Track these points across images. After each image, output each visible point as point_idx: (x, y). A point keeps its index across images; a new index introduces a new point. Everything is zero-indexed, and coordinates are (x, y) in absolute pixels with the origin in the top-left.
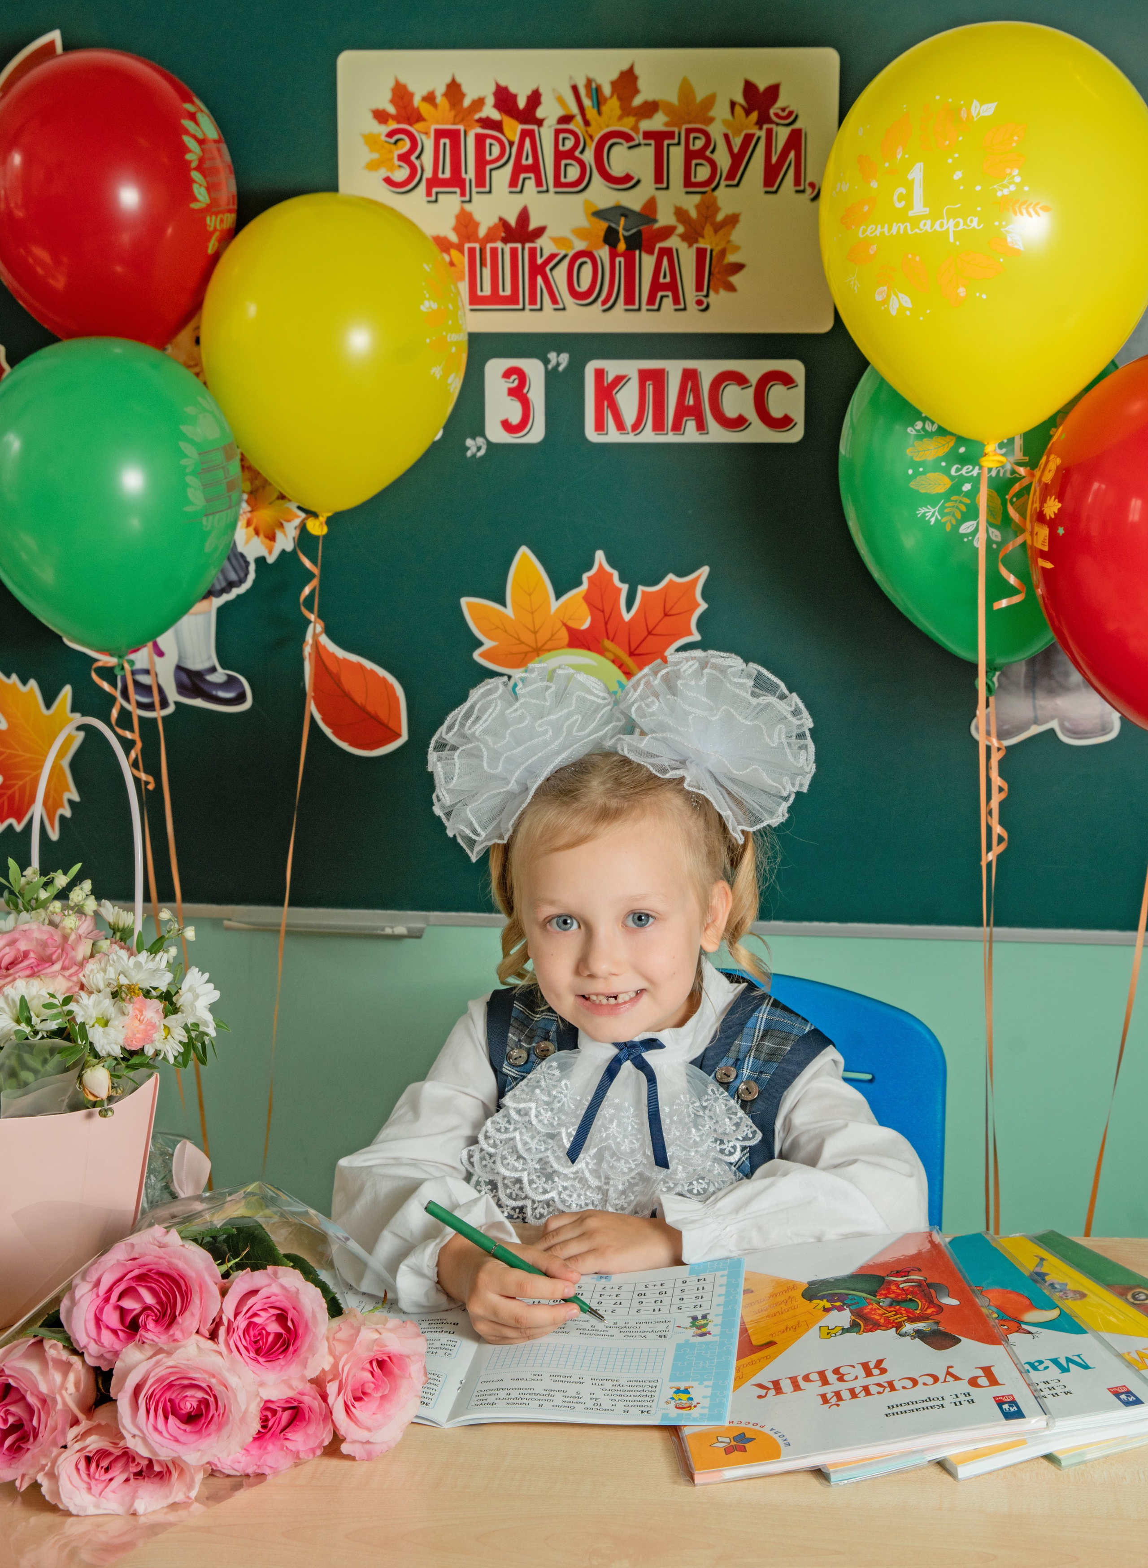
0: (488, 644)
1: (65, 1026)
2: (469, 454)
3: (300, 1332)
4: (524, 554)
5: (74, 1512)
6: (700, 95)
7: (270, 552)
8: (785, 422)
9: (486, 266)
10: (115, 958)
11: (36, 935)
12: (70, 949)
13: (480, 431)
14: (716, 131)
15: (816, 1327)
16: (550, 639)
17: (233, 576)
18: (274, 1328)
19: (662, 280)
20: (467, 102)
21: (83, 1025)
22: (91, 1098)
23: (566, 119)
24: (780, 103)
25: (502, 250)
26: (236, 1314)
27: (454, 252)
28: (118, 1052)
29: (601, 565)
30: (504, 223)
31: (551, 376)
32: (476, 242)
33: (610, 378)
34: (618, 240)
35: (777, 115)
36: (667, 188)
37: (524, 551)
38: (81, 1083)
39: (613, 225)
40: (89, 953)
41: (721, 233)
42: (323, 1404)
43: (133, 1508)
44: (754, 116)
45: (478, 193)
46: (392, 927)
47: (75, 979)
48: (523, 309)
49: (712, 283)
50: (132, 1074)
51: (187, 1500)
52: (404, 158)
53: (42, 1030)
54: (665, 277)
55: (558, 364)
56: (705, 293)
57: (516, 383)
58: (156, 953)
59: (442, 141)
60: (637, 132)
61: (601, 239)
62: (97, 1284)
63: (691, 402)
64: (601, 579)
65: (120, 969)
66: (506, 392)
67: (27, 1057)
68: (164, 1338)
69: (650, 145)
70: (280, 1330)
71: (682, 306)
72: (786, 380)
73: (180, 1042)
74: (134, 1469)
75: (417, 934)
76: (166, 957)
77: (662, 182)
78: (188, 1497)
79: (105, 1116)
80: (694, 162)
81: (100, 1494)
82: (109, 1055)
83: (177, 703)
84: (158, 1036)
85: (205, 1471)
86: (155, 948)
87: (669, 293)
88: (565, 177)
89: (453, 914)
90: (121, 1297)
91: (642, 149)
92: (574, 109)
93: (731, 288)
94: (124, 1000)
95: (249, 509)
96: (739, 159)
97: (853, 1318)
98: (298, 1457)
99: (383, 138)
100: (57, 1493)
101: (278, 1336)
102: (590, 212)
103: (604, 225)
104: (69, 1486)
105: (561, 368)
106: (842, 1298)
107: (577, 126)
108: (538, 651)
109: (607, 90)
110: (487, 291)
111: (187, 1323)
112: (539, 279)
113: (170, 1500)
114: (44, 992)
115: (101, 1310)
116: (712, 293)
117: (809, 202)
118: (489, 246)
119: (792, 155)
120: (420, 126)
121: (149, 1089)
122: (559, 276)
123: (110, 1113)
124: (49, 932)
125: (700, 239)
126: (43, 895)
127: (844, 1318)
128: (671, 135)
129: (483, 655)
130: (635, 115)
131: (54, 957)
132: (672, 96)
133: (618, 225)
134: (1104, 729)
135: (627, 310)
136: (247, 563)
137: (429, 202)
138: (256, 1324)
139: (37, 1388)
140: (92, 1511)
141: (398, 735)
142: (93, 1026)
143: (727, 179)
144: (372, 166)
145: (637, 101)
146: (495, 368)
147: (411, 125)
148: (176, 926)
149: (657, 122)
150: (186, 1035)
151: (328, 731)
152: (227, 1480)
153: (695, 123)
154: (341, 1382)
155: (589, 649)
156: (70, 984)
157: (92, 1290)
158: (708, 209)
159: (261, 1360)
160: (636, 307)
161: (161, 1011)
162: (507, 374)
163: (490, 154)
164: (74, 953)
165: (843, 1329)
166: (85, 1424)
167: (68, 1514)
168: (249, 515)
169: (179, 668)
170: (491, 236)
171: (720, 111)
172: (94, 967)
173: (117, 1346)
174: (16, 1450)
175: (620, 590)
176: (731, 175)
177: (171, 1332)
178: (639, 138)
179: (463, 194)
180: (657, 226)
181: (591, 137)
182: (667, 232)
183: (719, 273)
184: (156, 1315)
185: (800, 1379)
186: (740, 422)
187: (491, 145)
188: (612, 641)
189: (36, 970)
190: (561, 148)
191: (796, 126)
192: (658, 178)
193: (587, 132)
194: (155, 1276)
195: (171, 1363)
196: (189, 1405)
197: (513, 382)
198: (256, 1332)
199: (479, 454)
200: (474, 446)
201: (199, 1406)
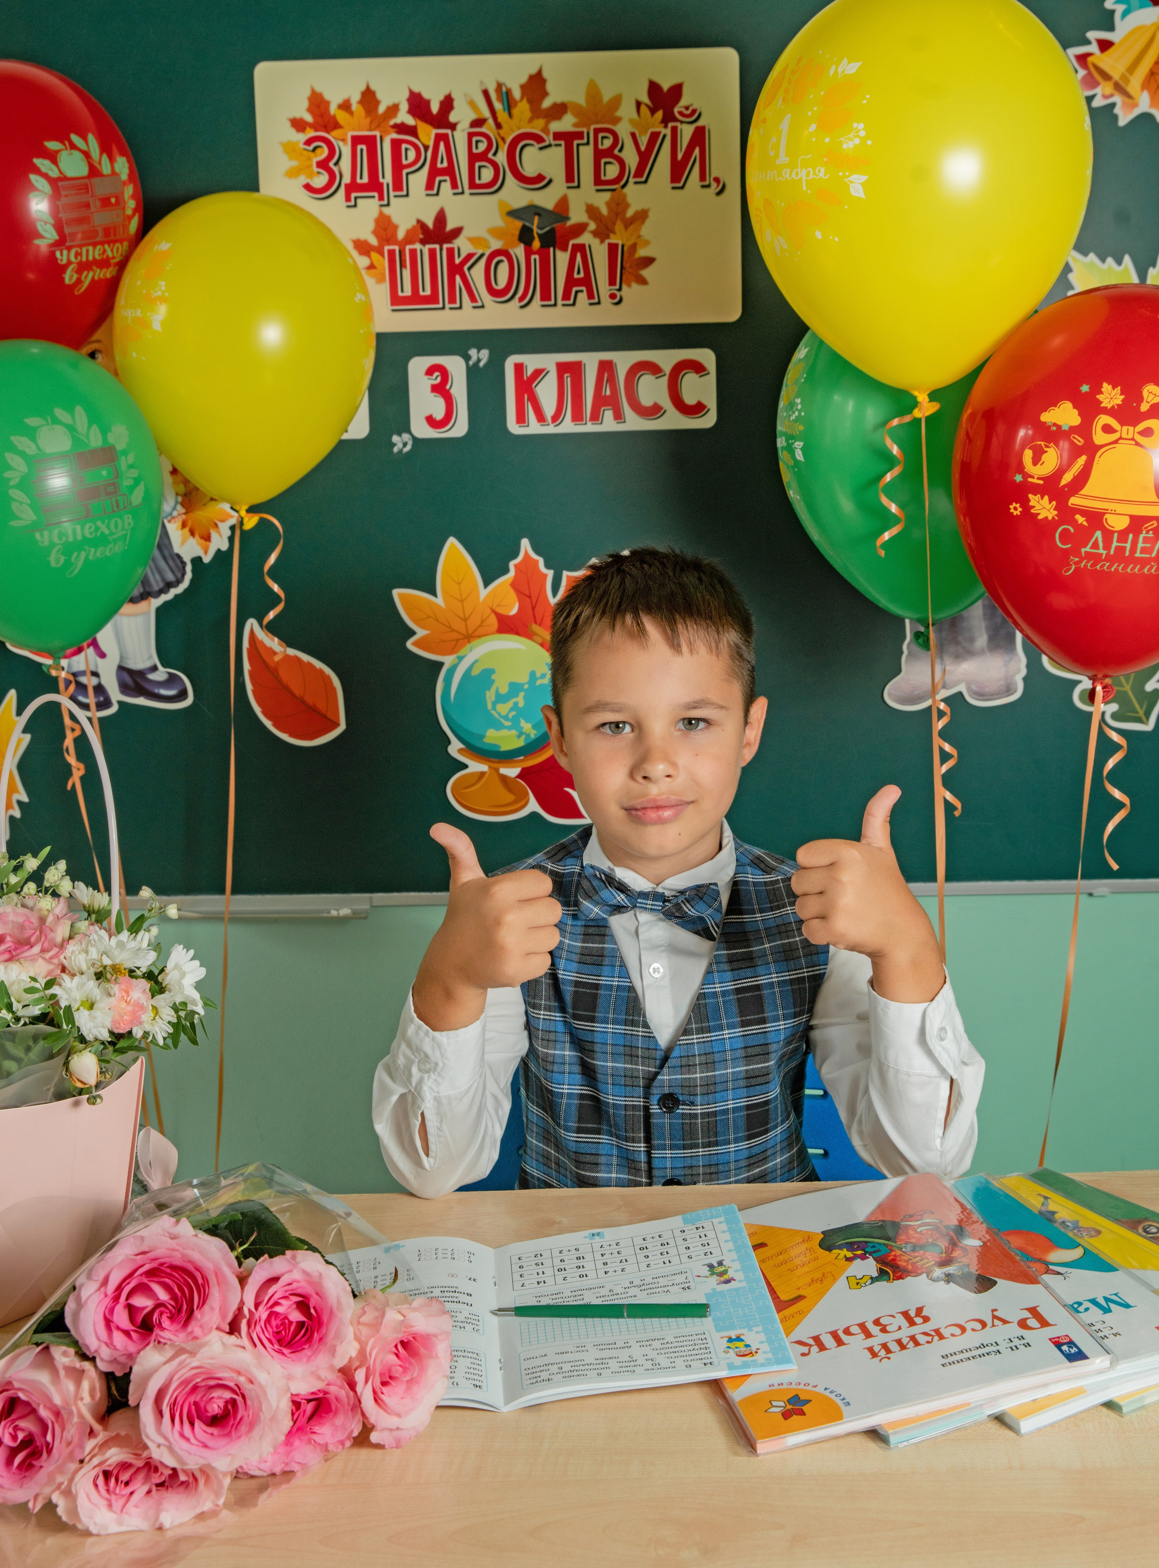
0: (421, 633)
1: (49, 1010)
2: (396, 450)
3: (325, 1318)
4: (452, 544)
5: (94, 1529)
6: (607, 96)
7: (206, 552)
8: (698, 409)
9: (406, 267)
10: (96, 938)
11: (12, 917)
12: (48, 931)
13: (405, 427)
14: (623, 130)
15: (844, 1277)
16: (480, 626)
17: (170, 577)
18: (296, 1316)
19: (576, 276)
20: (382, 109)
21: (68, 1008)
22: (79, 1085)
23: (478, 122)
24: (683, 102)
25: (421, 251)
26: (257, 1305)
27: (374, 255)
28: (106, 1037)
29: (526, 553)
30: (421, 225)
31: (473, 372)
32: (395, 244)
33: (529, 371)
34: (533, 239)
35: (681, 113)
36: (578, 186)
37: (452, 541)
38: (67, 1070)
39: (528, 224)
40: (67, 935)
41: (631, 228)
42: (351, 1393)
43: (159, 1523)
44: (660, 114)
45: (395, 196)
46: (338, 910)
47: (56, 961)
48: (443, 308)
49: (624, 277)
50: (119, 1058)
51: (216, 1508)
52: (323, 165)
53: (23, 1017)
54: (579, 273)
55: (479, 360)
56: (617, 287)
57: (439, 379)
58: (137, 933)
59: (359, 147)
60: (547, 133)
61: (517, 237)
62: (105, 1282)
63: (608, 393)
64: (528, 566)
65: (102, 950)
66: (429, 388)
67: (9, 1045)
68: (182, 1335)
69: (560, 145)
70: (302, 1318)
71: (596, 300)
72: (698, 368)
73: (169, 1023)
74: (156, 1479)
75: (362, 915)
76: (147, 935)
77: (573, 181)
78: (217, 1506)
79: (94, 1104)
80: (603, 161)
81: (122, 1510)
82: (96, 1039)
83: (120, 703)
84: (147, 1017)
85: (231, 1475)
86: (135, 928)
87: (584, 288)
88: (480, 178)
89: (396, 894)
90: (130, 1295)
91: (553, 149)
92: (486, 113)
93: (643, 281)
94: (109, 981)
95: (183, 511)
96: (646, 157)
97: (879, 1266)
98: (327, 1450)
99: (302, 146)
100: (74, 1511)
101: (301, 1325)
102: (505, 212)
103: (519, 224)
104: (87, 1503)
105: (482, 364)
106: (862, 1246)
107: (489, 129)
108: (470, 637)
109: (517, 94)
110: (408, 292)
111: (206, 1318)
112: (458, 279)
113: (198, 1511)
114: (25, 977)
115: (112, 1310)
116: (624, 287)
117: (714, 196)
118: (408, 248)
119: (697, 151)
120: (336, 133)
121: (135, 1073)
122: (477, 275)
123: (99, 1100)
124: (24, 915)
125: (612, 235)
126: (13, 879)
127: (870, 1267)
128: (580, 135)
129: (416, 644)
130: (544, 117)
131: (33, 939)
132: (580, 98)
133: (533, 224)
134: (1009, 690)
135: (543, 306)
136: (184, 564)
137: (348, 207)
138: (277, 1314)
139: (50, 1400)
140: (114, 1528)
141: (336, 725)
142: (78, 1009)
143: (635, 176)
144: (292, 174)
145: (547, 103)
146: (418, 366)
147: (328, 132)
148: (157, 904)
149: (566, 124)
150: (175, 1015)
151: (268, 724)
152: (253, 1482)
153: (603, 123)
154: (368, 1369)
155: (518, 634)
156: (51, 967)
157: (99, 1289)
158: (618, 206)
159: (286, 1351)
160: (552, 302)
161: (148, 990)
162: (430, 372)
163: (406, 158)
164: (52, 935)
165: (872, 1278)
166: (102, 1435)
167: (87, 1533)
168: (184, 517)
169: (121, 668)
170: (409, 239)
171: (627, 111)
172: (75, 948)
173: (132, 1348)
174: (27, 1467)
175: (546, 576)
176: (639, 172)
177: (190, 1329)
178: (549, 139)
179: (381, 198)
180: (569, 223)
181: (503, 139)
182: (580, 229)
183: (630, 267)
184: (171, 1312)
185: (840, 1333)
186: (655, 411)
187: (406, 149)
188: (540, 625)
189: (14, 953)
190: (474, 151)
191: (700, 123)
192: (569, 177)
193: (499, 134)
194: (168, 1270)
195: (195, 1363)
196: (215, 1406)
197: (436, 379)
198: (279, 1322)
199: (407, 449)
200: (400, 443)
201: (226, 1407)
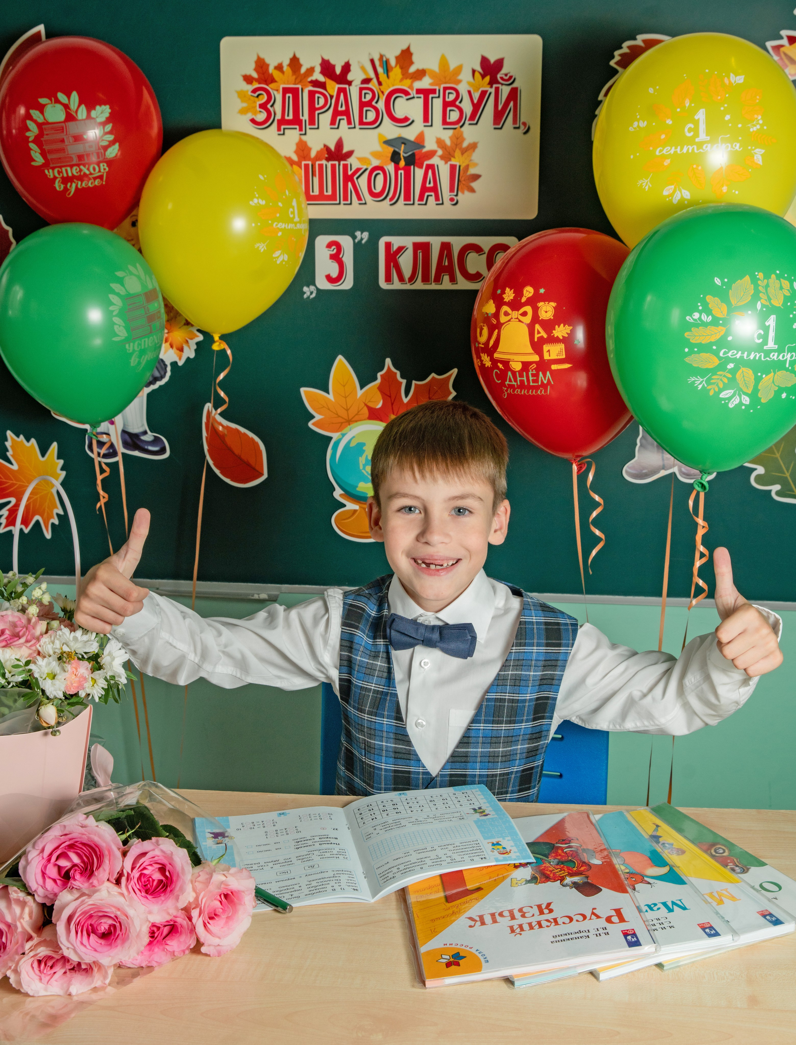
0: (318, 417)
1: (27, 678)
2: (305, 296)
3: (174, 879)
4: (340, 360)
5: (31, 994)
6: (452, 66)
7: (180, 359)
9: (315, 176)
10: (61, 633)
11: (10, 619)
12: (31, 628)
13: (312, 282)
14: (463, 89)
15: (509, 879)
16: (357, 414)
17: (157, 374)
18: (157, 876)
19: (428, 185)
20: (303, 70)
21: (38, 678)
22: (45, 725)
23: (367, 81)
24: (504, 71)
25: (326, 165)
26: (133, 869)
27: (295, 166)
28: (62, 696)
29: (389, 368)
30: (327, 148)
31: (357, 247)
32: (309, 160)
33: (395, 248)
34: (400, 159)
35: (502, 78)
36: (432, 126)
37: (340, 358)
38: (38, 715)
39: (397, 150)
40: (44, 630)
41: (466, 155)
42: (190, 923)
43: (69, 991)
44: (488, 79)
45: (310, 129)
46: (259, 594)
47: (34, 648)
48: (339, 204)
49: (460, 187)
50: (72, 708)
51: (104, 985)
52: (263, 106)
53: (12, 682)
54: (430, 183)
55: (362, 239)
56: (455, 193)
57: (335, 251)
59: (287, 95)
60: (412, 89)
61: (389, 158)
62: (43, 850)
63: (446, 264)
64: (390, 376)
65: (64, 641)
66: (328, 256)
67: (4, 699)
68: (86, 885)
69: (420, 97)
70: (161, 878)
71: (441, 202)
73: (103, 688)
74: (69, 967)
75: (274, 599)
77: (428, 122)
79: (55, 735)
80: (449, 109)
81: (48, 983)
82: (56, 698)
83: (123, 454)
84: (88, 684)
85: (115, 967)
87: (433, 194)
88: (366, 118)
89: (297, 586)
90: (58, 858)
91: (415, 100)
92: (372, 75)
93: (472, 190)
94: (65, 662)
95: (166, 331)
96: (477, 107)
97: (534, 872)
98: (174, 956)
99: (250, 93)
100: (19, 983)
101: (160, 881)
102: (382, 141)
103: (391, 150)
104: (27, 978)
105: (363, 242)
107: (373, 85)
108: (349, 422)
109: (393, 62)
110: (316, 192)
111: (101, 875)
112: (350, 185)
113: (93, 986)
114: (13, 658)
115: (45, 867)
116: (460, 193)
117: (522, 135)
118: (317, 163)
119: (512, 104)
120: (273, 85)
121: (86, 715)
122: (362, 182)
123: (58, 733)
124: (18, 617)
125: (452, 159)
128: (434, 91)
129: (314, 424)
130: (411, 78)
131: (22, 633)
132: (435, 66)
133: (400, 150)
135: (405, 204)
136: (166, 366)
137: (279, 134)
138: (145, 875)
139: (4, 919)
140: (42, 993)
141: (262, 474)
142: (45, 679)
143: (470, 120)
144: (243, 112)
145: (412, 69)
146: (322, 241)
147: (267, 85)
149: (425, 83)
150: (106, 683)
151: (217, 472)
152: (129, 971)
153: (449, 83)
154: (200, 909)
155: (381, 420)
156: (31, 652)
157: (39, 854)
158: (458, 140)
159: (149, 897)
160: (412, 202)
161: (89, 669)
162: (329, 245)
163: (318, 104)
164: (34, 631)
165: (527, 880)
166: (36, 940)
167: (27, 995)
168: (166, 335)
169: (124, 432)
170: (318, 157)
171: (466, 76)
172: (47, 640)
173: (56, 889)
175: (401, 383)
176: (472, 117)
177: (91, 881)
178: (413, 93)
179: (301, 129)
180: (424, 150)
181: (383, 92)
182: (432, 154)
183: (464, 180)
184: (81, 870)
185: (497, 915)
186: (478, 277)
187: (318, 98)
189: (9, 642)
190: (363, 100)
191: (514, 85)
192: (426, 119)
193: (380, 89)
194: (80, 846)
195: (91, 903)
196: (103, 928)
197: (333, 250)
198: (146, 879)
199: (312, 296)
200: (308, 292)
201: (109, 928)
